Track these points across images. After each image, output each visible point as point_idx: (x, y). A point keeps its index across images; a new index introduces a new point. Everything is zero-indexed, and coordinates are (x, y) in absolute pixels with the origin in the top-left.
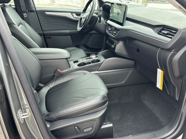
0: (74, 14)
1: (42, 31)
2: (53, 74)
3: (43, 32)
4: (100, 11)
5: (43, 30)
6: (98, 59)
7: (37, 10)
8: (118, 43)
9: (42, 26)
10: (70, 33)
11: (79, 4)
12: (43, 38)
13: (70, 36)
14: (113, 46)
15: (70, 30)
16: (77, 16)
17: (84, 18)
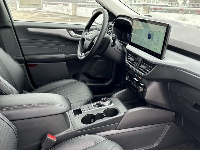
0: (72, 32)
1: (24, 56)
2: (38, 142)
3: (24, 58)
4: (109, 27)
5: (24, 54)
6: (114, 107)
7: (14, 25)
8: (149, 84)
9: (22, 48)
10: (66, 58)
11: (70, 12)
12: (25, 67)
13: (65, 63)
14: (142, 89)
15: (65, 54)
16: (75, 35)
17: (88, 39)
